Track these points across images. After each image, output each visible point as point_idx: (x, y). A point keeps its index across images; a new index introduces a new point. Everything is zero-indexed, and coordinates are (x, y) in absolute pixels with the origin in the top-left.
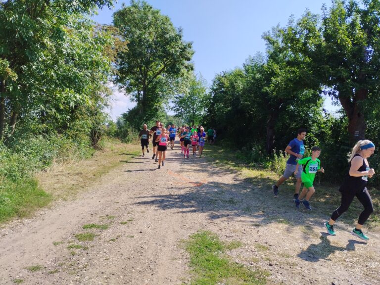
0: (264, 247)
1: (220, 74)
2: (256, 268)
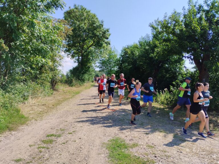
0: (151, 146)
1: (125, 47)
2: (147, 158)
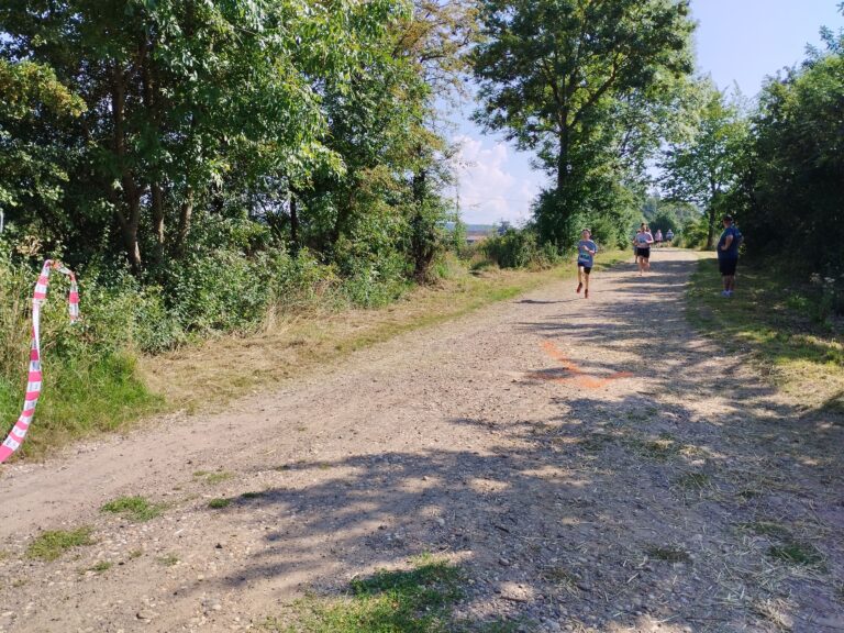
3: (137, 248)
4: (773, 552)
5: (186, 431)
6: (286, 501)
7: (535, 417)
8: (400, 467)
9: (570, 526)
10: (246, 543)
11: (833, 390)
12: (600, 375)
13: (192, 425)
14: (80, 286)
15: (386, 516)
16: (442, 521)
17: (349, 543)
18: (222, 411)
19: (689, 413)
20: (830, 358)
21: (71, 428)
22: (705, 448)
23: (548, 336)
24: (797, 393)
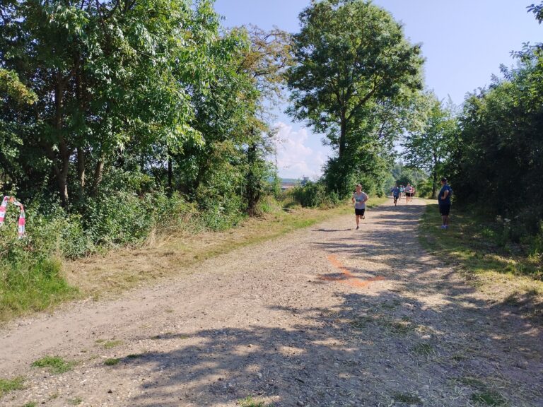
3: (66, 189)
4: (474, 397)
5: (92, 312)
6: (157, 360)
7: (323, 305)
8: (234, 338)
9: (344, 379)
10: (129, 389)
11: (510, 291)
12: (365, 278)
13: (96, 308)
14: (26, 214)
15: (223, 371)
16: (260, 375)
17: (198, 390)
18: (117, 299)
19: (421, 304)
20: (509, 270)
21: (15, 309)
22: (431, 328)
23: (332, 252)
24: (489, 292)
